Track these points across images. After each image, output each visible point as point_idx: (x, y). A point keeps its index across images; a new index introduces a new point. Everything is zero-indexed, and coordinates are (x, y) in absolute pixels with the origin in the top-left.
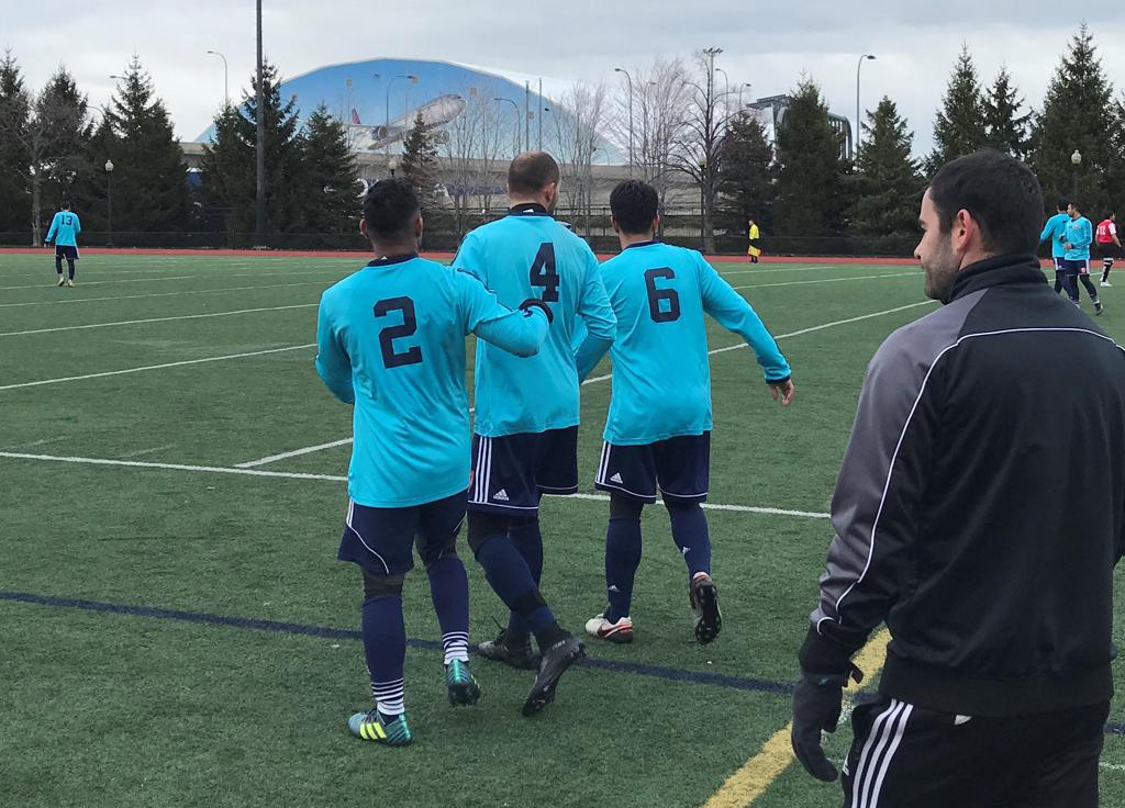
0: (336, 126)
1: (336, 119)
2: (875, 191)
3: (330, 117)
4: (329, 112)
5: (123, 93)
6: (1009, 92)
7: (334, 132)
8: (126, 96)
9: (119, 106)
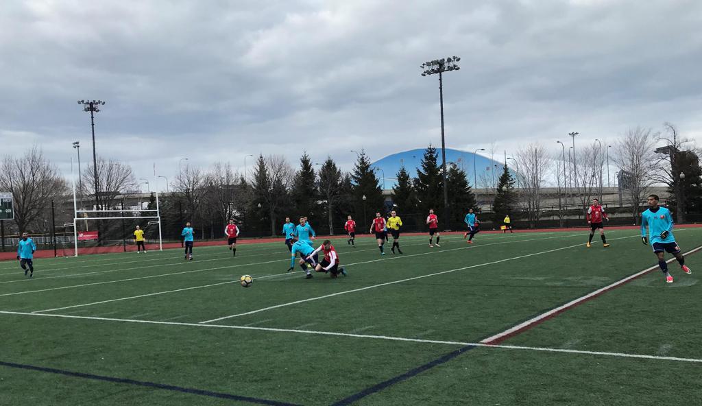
0: (462, 173)
1: (461, 169)
3: (458, 169)
5: (357, 166)
7: (462, 176)
8: (358, 168)
9: (356, 172)
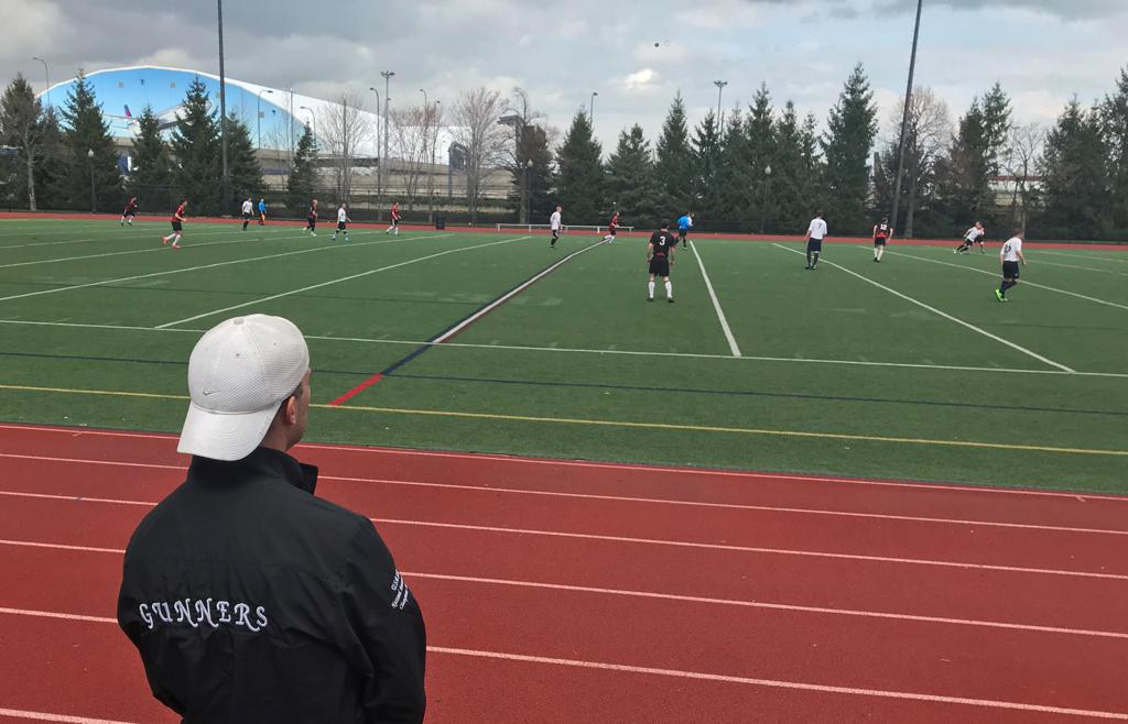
1: (243, 122)
2: (630, 188)
4: (237, 118)
6: (714, 125)
